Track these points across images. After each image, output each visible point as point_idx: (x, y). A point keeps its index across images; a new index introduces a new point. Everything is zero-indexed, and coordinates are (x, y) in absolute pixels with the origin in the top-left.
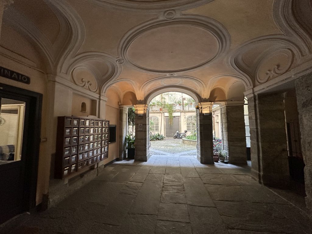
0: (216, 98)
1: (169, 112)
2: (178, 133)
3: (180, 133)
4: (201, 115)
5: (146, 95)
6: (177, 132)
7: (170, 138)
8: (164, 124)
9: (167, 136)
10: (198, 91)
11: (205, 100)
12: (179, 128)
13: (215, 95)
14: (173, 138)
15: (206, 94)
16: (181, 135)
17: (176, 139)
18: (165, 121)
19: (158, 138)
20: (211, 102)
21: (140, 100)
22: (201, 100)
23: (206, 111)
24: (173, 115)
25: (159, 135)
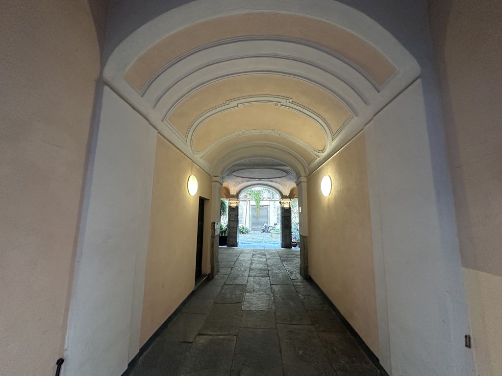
0: (294, 195)
1: (256, 200)
2: (266, 226)
3: (268, 226)
4: (283, 208)
5: (238, 191)
6: (265, 224)
7: (256, 232)
8: (249, 215)
9: (254, 230)
10: (280, 190)
11: (286, 197)
12: (267, 220)
13: (294, 193)
14: (260, 232)
15: (287, 192)
16: (270, 228)
17: (264, 233)
18: (251, 210)
19: (242, 232)
20: (291, 198)
21: (233, 195)
22: (283, 197)
23: (286, 206)
24: (261, 204)
25: (243, 228)
